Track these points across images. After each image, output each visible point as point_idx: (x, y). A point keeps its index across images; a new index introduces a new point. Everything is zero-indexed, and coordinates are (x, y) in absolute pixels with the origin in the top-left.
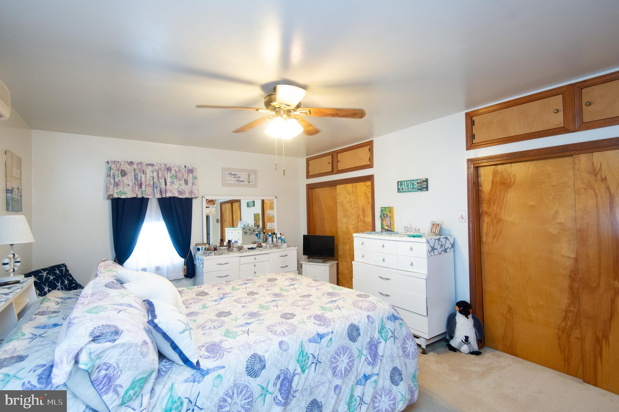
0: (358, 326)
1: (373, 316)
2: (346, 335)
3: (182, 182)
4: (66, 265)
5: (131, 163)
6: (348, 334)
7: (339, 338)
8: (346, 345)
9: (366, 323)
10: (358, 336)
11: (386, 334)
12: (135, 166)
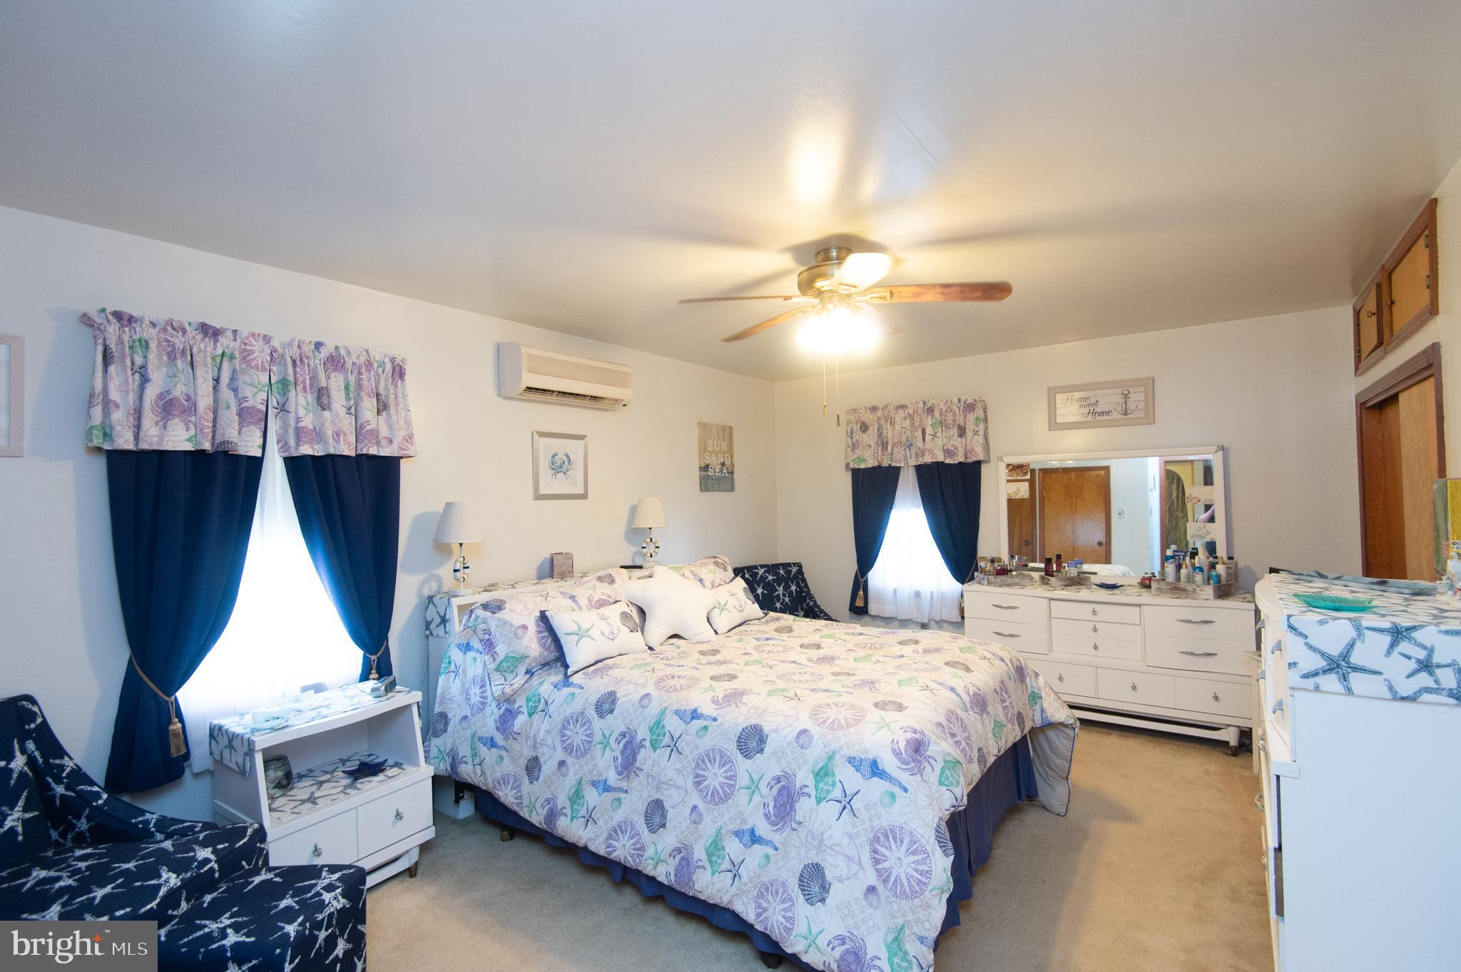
0: (767, 736)
1: (815, 738)
2: (735, 737)
3: (955, 431)
4: (803, 565)
5: (874, 409)
6: (739, 737)
7: (720, 734)
8: (729, 753)
9: (789, 738)
10: (758, 752)
11: (826, 787)
12: (879, 413)
